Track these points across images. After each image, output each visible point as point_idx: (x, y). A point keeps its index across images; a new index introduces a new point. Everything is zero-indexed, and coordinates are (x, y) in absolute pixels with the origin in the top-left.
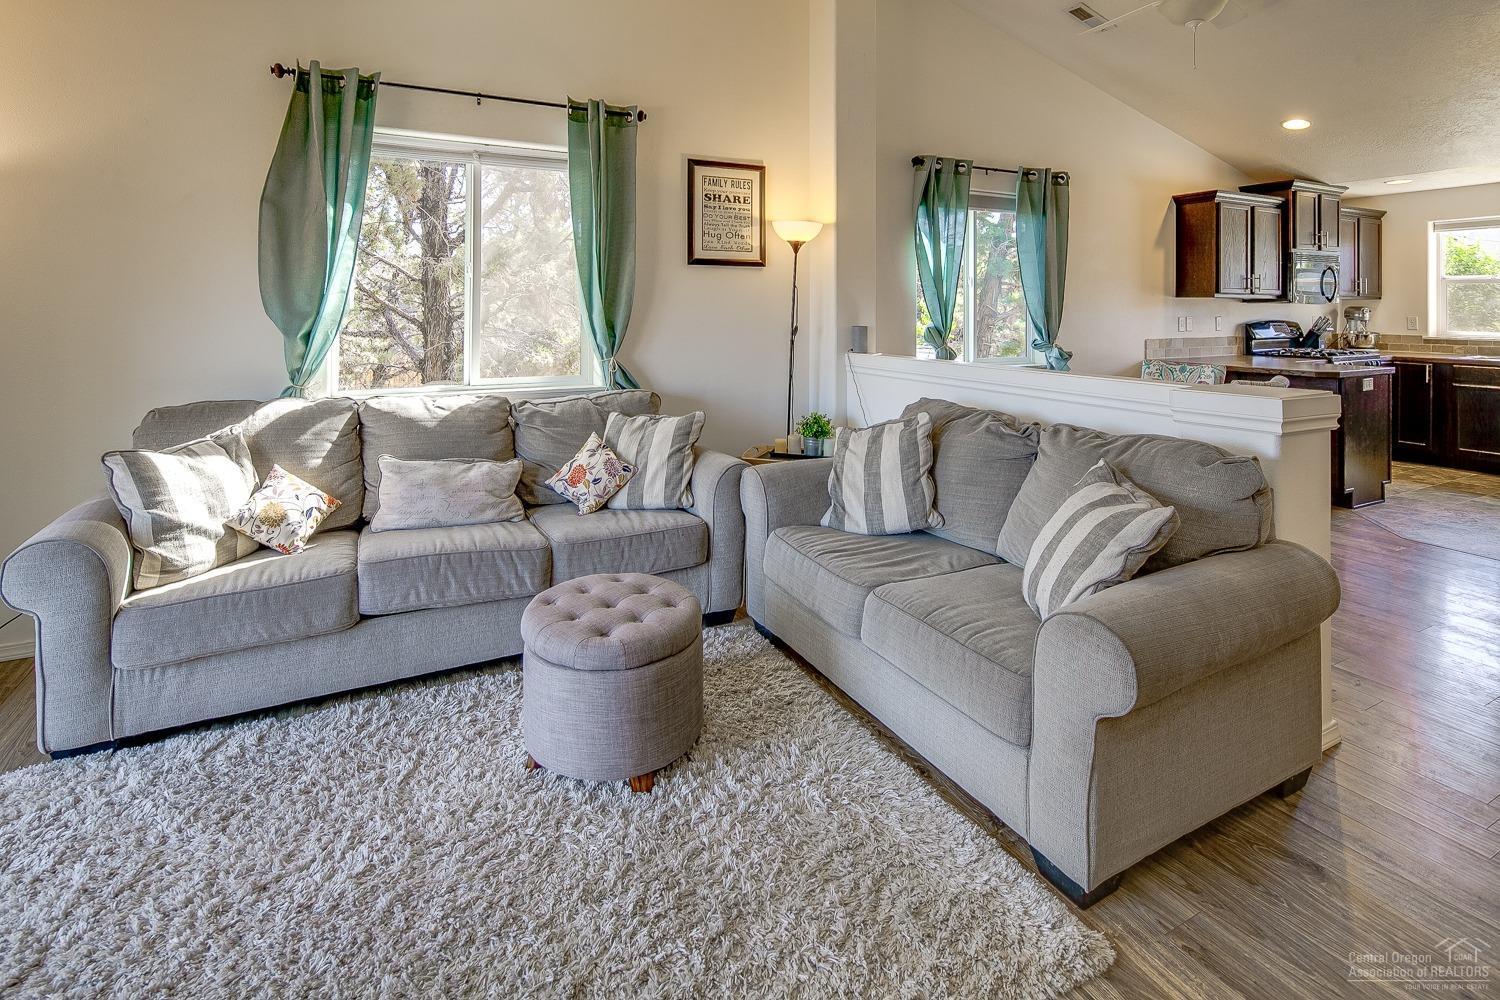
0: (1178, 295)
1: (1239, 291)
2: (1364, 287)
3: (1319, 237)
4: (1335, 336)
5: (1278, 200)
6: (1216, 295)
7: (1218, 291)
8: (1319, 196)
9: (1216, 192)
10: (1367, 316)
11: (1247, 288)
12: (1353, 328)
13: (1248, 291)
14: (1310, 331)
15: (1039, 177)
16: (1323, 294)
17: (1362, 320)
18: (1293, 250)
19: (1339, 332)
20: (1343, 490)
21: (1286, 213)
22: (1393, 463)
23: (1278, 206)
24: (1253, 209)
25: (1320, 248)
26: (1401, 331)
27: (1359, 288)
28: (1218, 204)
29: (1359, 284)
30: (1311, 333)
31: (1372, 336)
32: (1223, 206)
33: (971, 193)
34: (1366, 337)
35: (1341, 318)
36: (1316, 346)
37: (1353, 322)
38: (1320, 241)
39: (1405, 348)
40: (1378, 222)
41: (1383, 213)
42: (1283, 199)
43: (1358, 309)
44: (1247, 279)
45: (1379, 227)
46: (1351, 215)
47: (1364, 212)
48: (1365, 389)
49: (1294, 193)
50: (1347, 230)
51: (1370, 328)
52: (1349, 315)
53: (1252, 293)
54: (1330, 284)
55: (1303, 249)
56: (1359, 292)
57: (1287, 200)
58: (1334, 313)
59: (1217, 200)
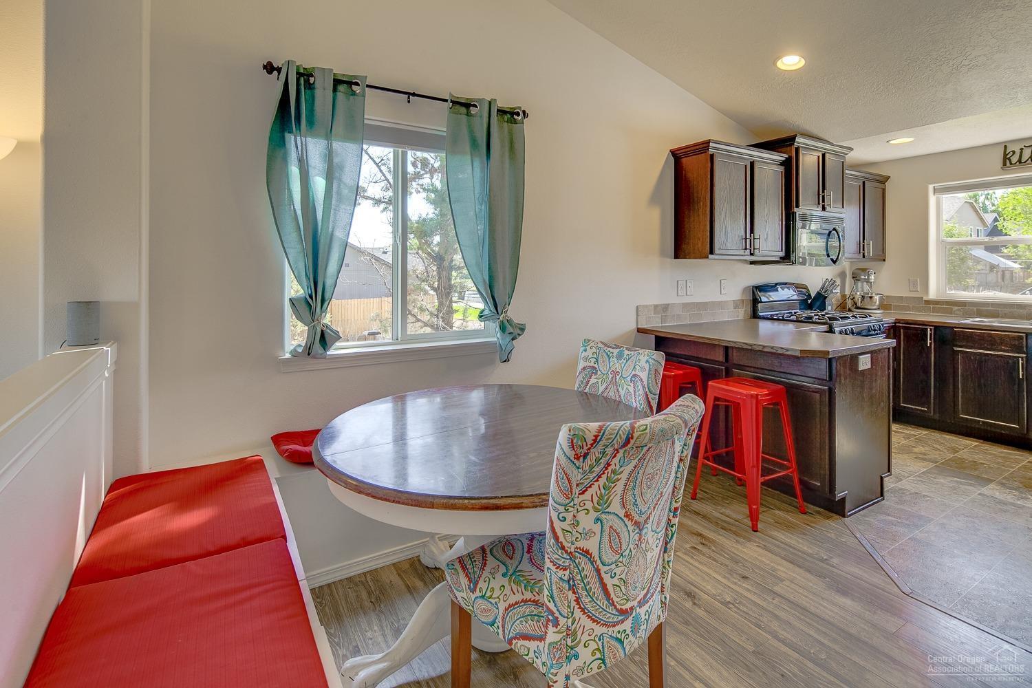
0: (676, 257)
1: (737, 252)
2: (870, 250)
3: (823, 197)
4: (844, 296)
5: (781, 157)
6: (710, 256)
7: (712, 252)
8: (824, 155)
9: (708, 142)
10: (872, 277)
11: (746, 249)
12: (860, 290)
13: (748, 252)
14: (818, 292)
15: (480, 110)
16: (828, 256)
17: (868, 281)
18: (795, 210)
19: (847, 292)
20: (834, 496)
21: (790, 169)
22: (894, 427)
23: (782, 164)
24: (752, 164)
25: (824, 209)
26: (905, 293)
27: (864, 250)
28: (712, 156)
29: (864, 245)
30: (819, 294)
31: (877, 298)
32: (717, 160)
33: (366, 122)
34: (871, 297)
35: (849, 280)
36: (823, 307)
37: (859, 284)
38: (823, 201)
39: (907, 308)
40: (882, 186)
41: (888, 178)
42: (786, 156)
43: (864, 270)
44: (746, 239)
45: (884, 190)
46: (856, 178)
47: (868, 176)
48: (861, 368)
49: (797, 150)
50: (853, 193)
51: (875, 289)
52: (855, 277)
53: (751, 254)
54: (835, 247)
55: (806, 207)
56: (864, 254)
57: (790, 158)
58: (842, 275)
59: (711, 151)
